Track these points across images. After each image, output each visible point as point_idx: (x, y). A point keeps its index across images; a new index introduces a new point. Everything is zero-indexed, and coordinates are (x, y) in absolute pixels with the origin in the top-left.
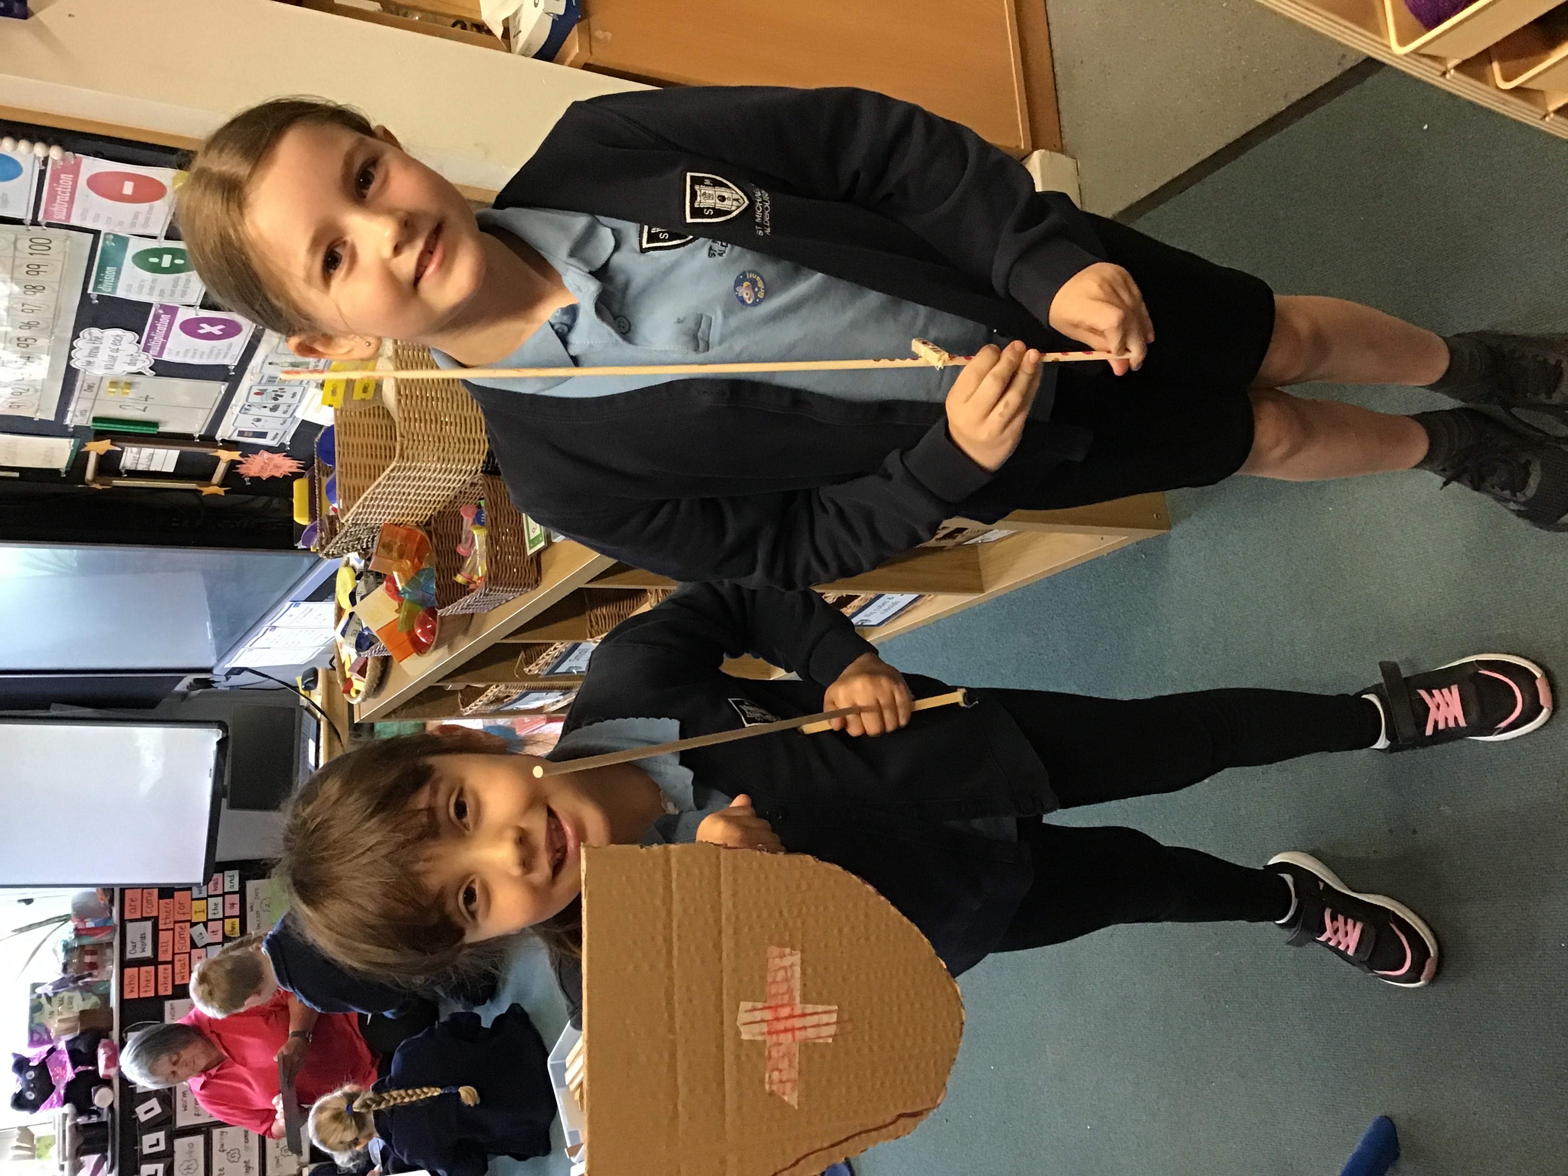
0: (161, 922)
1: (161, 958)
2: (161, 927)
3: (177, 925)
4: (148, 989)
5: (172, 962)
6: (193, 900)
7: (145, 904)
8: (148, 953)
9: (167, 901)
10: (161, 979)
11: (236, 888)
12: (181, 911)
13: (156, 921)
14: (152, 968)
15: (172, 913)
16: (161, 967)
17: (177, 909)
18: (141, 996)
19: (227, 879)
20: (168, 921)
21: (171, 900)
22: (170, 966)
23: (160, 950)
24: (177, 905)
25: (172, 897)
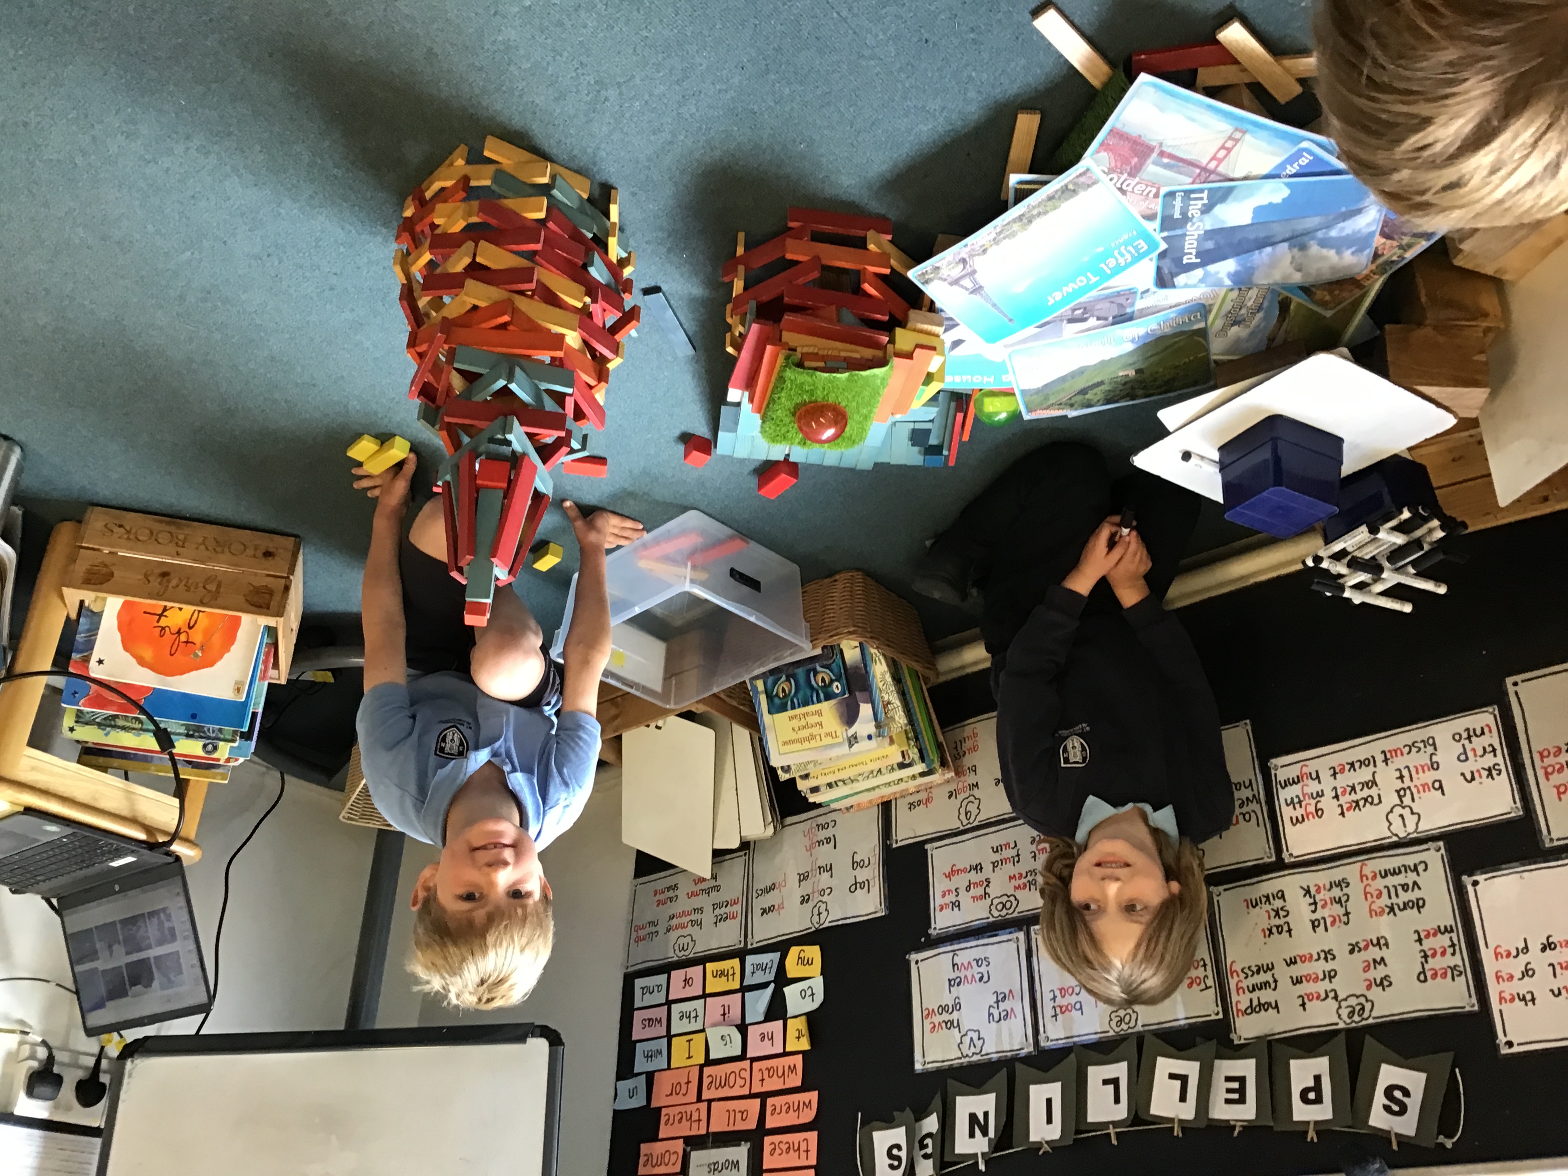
1: (751, 1124)
2: (703, 1131)
3: (706, 1095)
4: (803, 1147)
6: (669, 1068)
7: (662, 1170)
8: (740, 1153)
9: (663, 1119)
10: (791, 1119)
11: (662, 979)
14: (768, 1140)
15: (682, 1109)
16: (770, 1124)
17: (680, 1099)
18: (813, 1161)
19: (649, 1000)
20: (695, 1117)
21: (664, 1111)
22: (770, 1101)
23: (741, 1126)
24: (676, 1099)
25: (659, 1109)
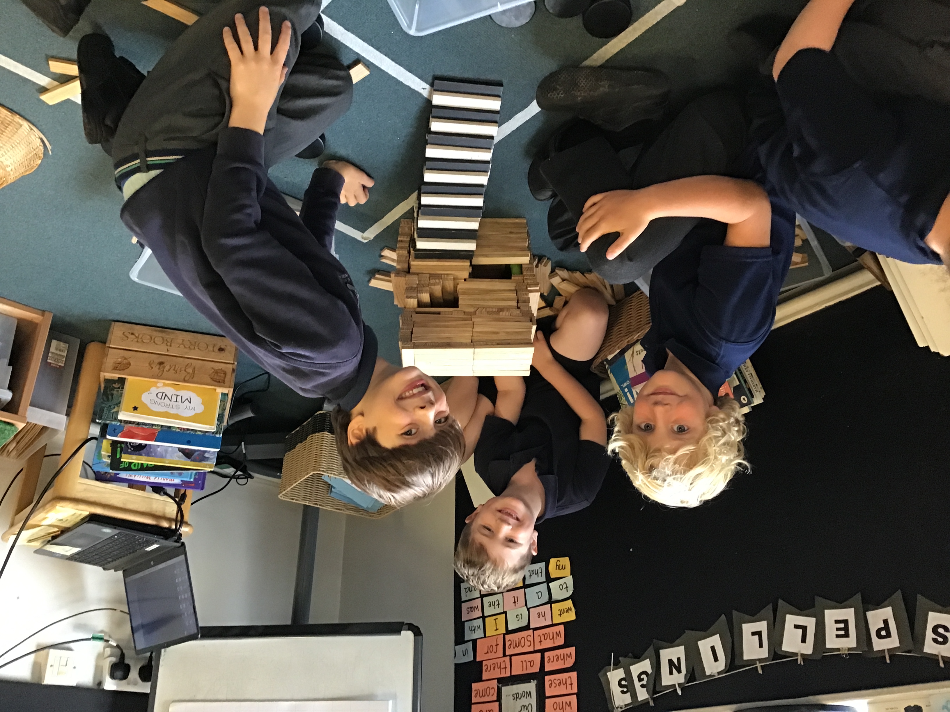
0: (503, 675)
1: (536, 669)
2: (508, 674)
3: (508, 652)
4: (569, 682)
5: (542, 652)
6: (485, 637)
7: (486, 699)
8: (531, 686)
9: (484, 668)
10: (560, 665)
12: (495, 647)
13: (503, 681)
14: (547, 678)
15: (494, 661)
16: (548, 668)
17: (493, 655)
18: (575, 690)
19: (470, 596)
20: (503, 666)
21: (484, 663)
22: (547, 654)
23: (530, 670)
24: (491, 656)
25: (481, 662)
